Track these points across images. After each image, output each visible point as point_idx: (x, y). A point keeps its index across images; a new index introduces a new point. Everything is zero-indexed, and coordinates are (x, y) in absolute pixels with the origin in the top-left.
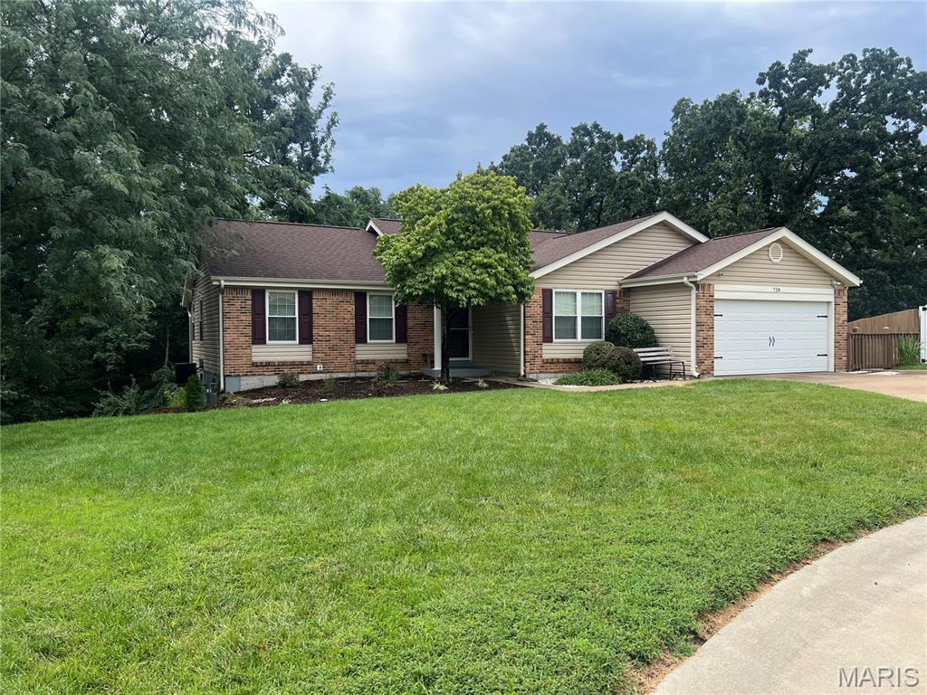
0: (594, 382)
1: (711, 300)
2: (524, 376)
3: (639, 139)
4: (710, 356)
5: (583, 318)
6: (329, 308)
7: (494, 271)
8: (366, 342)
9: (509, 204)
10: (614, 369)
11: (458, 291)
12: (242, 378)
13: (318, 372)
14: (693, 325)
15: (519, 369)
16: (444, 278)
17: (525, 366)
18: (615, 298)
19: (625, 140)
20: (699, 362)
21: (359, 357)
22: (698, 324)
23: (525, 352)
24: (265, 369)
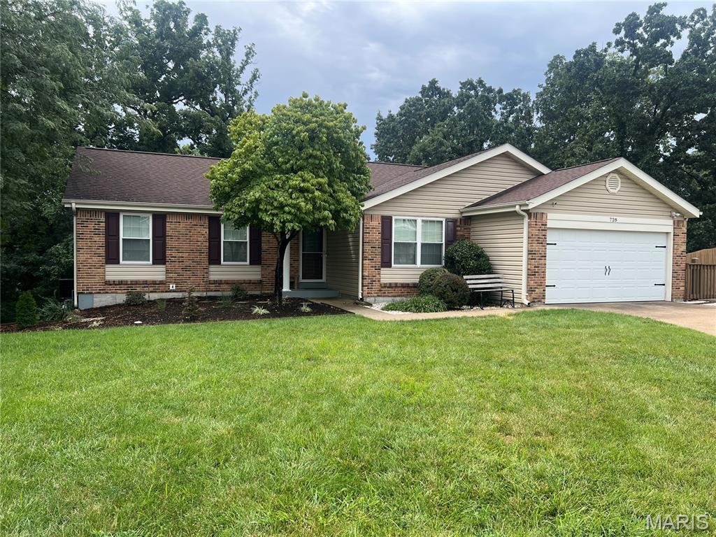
0: (418, 309)
1: (544, 228)
2: (362, 299)
3: (516, 92)
4: (542, 285)
5: (423, 245)
6: (183, 231)
7: (310, 195)
8: (220, 263)
9: (328, 128)
10: (441, 296)
11: (273, 215)
12: (95, 295)
13: (171, 291)
14: (525, 254)
15: (358, 292)
16: (258, 201)
17: (362, 290)
18: (455, 226)
19: (504, 93)
20: (530, 290)
21: (213, 277)
22: (530, 252)
23: (363, 276)
24: (118, 287)
